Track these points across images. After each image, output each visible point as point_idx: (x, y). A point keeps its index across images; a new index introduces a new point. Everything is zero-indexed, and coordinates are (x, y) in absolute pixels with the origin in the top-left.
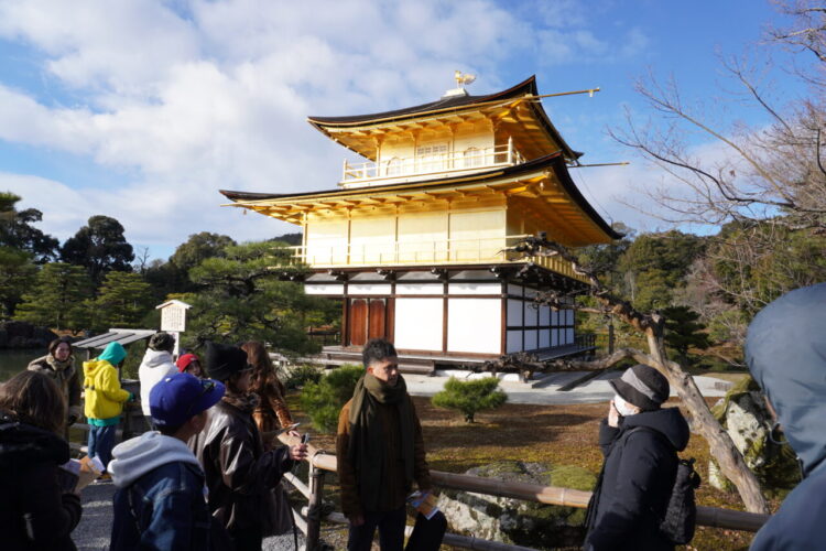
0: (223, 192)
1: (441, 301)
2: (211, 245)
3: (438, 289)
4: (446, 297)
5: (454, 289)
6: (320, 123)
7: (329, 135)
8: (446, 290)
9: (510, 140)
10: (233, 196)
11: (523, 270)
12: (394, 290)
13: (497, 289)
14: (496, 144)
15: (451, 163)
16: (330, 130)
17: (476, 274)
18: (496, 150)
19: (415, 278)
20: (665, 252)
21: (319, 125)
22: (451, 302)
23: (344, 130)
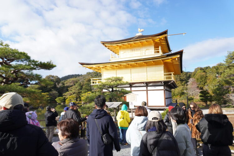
0: (79, 63)
1: (146, 91)
2: (52, 79)
3: (145, 88)
4: (147, 91)
5: (149, 88)
6: (104, 43)
7: (106, 46)
8: (147, 89)
9: (160, 47)
10: (82, 64)
11: (171, 82)
12: (131, 89)
13: (162, 88)
14: (155, 48)
15: (141, 54)
16: (107, 45)
17: (156, 84)
18: (155, 50)
19: (137, 86)
20: (181, 76)
21: (103, 44)
22: (148, 91)
23: (111, 45)
